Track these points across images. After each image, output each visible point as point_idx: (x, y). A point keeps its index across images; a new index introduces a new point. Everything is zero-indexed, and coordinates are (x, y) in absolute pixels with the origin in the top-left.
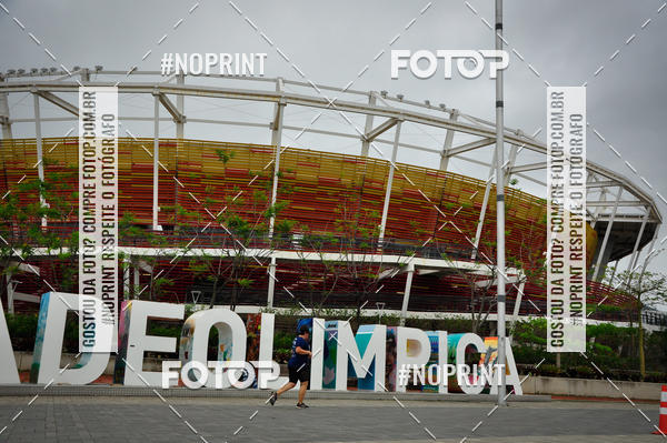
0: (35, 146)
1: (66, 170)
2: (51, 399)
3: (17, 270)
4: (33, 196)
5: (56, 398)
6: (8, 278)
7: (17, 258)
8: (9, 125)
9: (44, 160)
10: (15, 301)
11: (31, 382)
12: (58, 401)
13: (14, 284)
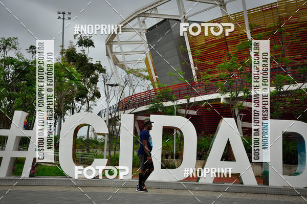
0: (243, 17)
1: (266, 30)
2: (280, 197)
3: (241, 106)
4: (246, 53)
5: (284, 197)
6: (237, 112)
7: (241, 98)
8: (225, 6)
9: (250, 26)
10: (243, 128)
11: (264, 184)
12: (287, 199)
13: (241, 116)
